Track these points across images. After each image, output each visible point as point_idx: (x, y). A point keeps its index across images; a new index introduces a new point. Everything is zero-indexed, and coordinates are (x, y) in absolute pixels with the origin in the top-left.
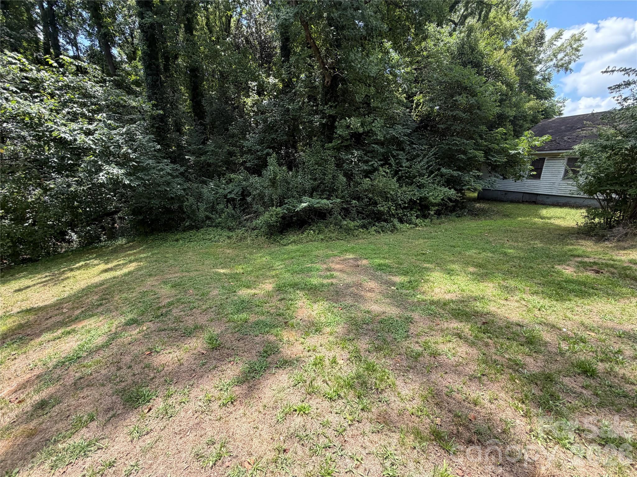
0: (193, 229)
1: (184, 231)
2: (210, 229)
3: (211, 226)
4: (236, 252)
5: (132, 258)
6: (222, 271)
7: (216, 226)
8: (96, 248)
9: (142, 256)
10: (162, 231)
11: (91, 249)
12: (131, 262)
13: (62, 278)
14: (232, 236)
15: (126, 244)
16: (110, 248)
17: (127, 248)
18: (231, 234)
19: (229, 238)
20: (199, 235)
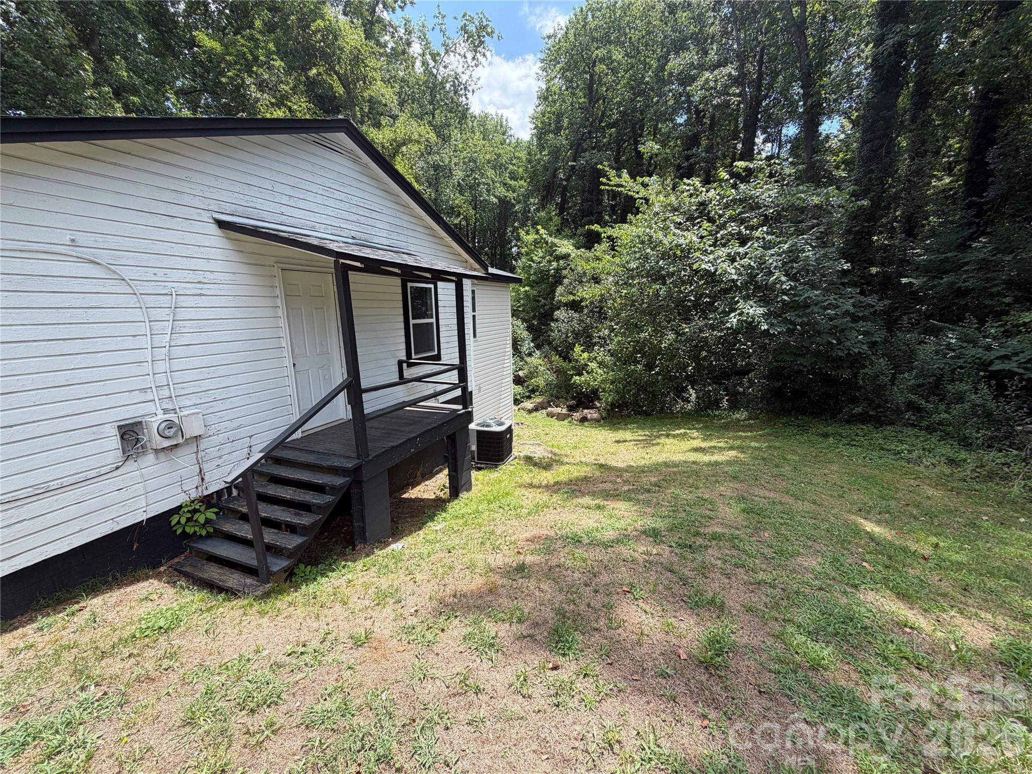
0: (868, 422)
1: (848, 422)
2: (910, 431)
3: (913, 426)
4: (954, 502)
5: (738, 443)
6: (870, 527)
7: (930, 429)
8: (708, 415)
9: (753, 444)
10: (805, 414)
11: (702, 416)
12: (732, 448)
13: (654, 442)
14: (965, 460)
15: (743, 421)
16: (723, 421)
17: (742, 426)
18: (963, 455)
19: (951, 462)
20: (878, 437)
